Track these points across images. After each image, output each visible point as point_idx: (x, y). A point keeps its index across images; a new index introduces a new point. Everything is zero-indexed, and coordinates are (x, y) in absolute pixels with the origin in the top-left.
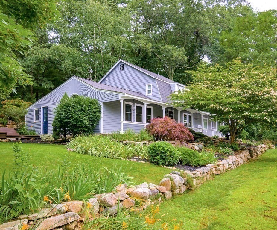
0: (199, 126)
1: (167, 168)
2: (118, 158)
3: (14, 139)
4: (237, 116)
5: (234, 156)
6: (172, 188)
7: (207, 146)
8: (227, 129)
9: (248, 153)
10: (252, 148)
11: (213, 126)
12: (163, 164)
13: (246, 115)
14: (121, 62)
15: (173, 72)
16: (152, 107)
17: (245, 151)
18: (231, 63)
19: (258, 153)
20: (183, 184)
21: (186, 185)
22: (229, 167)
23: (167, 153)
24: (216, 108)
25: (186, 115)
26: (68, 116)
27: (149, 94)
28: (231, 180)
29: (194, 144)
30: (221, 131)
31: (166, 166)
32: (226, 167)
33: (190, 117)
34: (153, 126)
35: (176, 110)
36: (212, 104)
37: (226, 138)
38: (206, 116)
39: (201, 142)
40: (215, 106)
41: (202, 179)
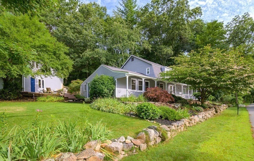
0: (180, 93)
1: (150, 122)
2: (118, 113)
3: (72, 101)
4: (207, 85)
5: (204, 113)
6: (147, 141)
7: (184, 105)
8: (199, 94)
9: (214, 110)
10: (217, 107)
11: (189, 93)
12: (147, 118)
13: (213, 84)
14: (132, 56)
15: (165, 62)
16: (149, 82)
17: (212, 109)
18: (203, 49)
19: (221, 110)
20: (159, 136)
21: (161, 137)
22: (199, 120)
23: (150, 111)
24: (191, 80)
25: (171, 86)
26: (95, 87)
27: (148, 74)
28: (201, 131)
29: (174, 104)
30: (194, 96)
31: (149, 120)
32: (197, 121)
33: (174, 87)
34: (147, 93)
35: (165, 83)
36: (188, 77)
37: (198, 100)
38: (184, 86)
39: (180, 103)
40: (190, 78)
41: (176, 131)
